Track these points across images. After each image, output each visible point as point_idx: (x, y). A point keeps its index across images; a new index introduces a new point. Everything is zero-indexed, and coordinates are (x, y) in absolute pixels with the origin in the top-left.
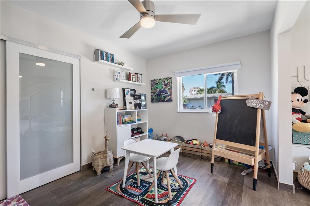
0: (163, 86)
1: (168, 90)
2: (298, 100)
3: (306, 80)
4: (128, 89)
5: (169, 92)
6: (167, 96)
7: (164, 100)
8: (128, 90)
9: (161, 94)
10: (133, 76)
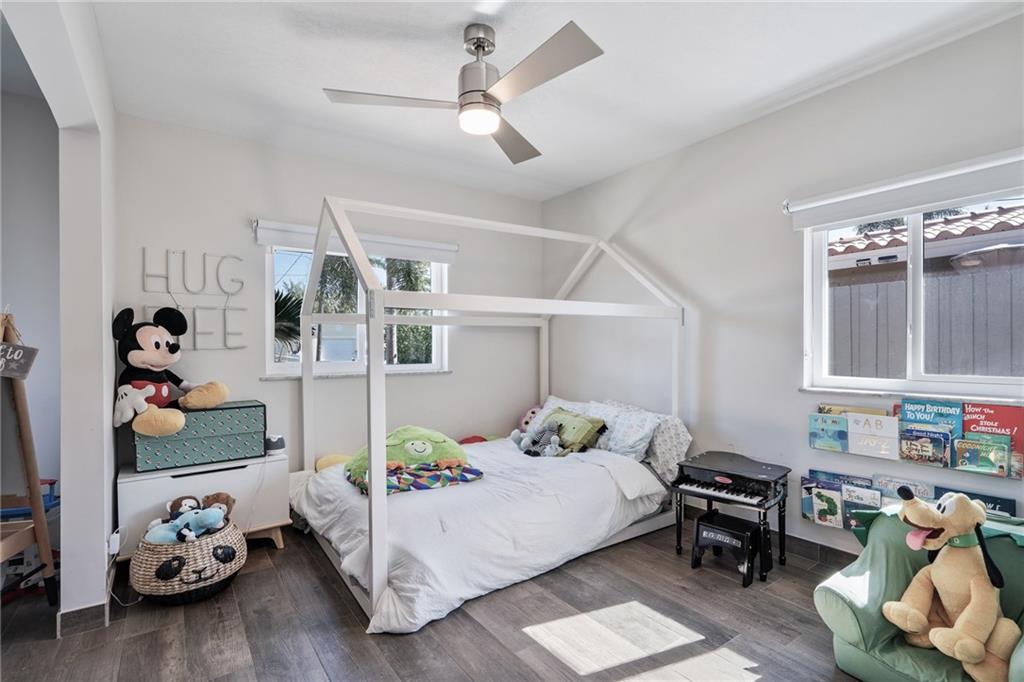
2: (157, 345)
3: (188, 291)
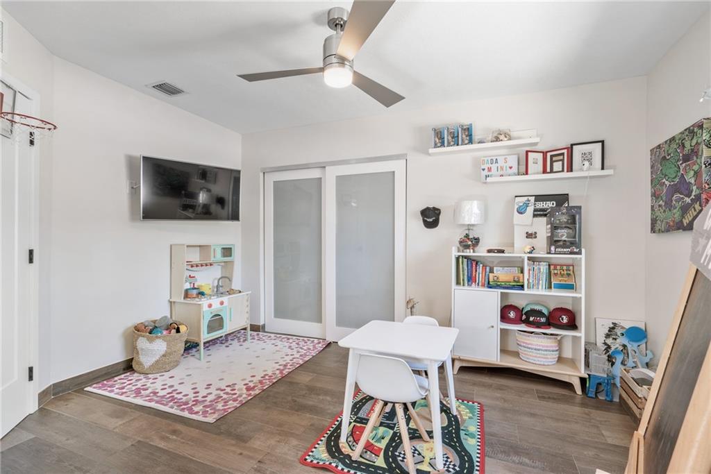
0: (679, 163)
1: (692, 181)
4: (526, 198)
5: (694, 188)
6: (692, 204)
7: (681, 222)
8: (529, 200)
9: (674, 198)
10: (552, 156)
